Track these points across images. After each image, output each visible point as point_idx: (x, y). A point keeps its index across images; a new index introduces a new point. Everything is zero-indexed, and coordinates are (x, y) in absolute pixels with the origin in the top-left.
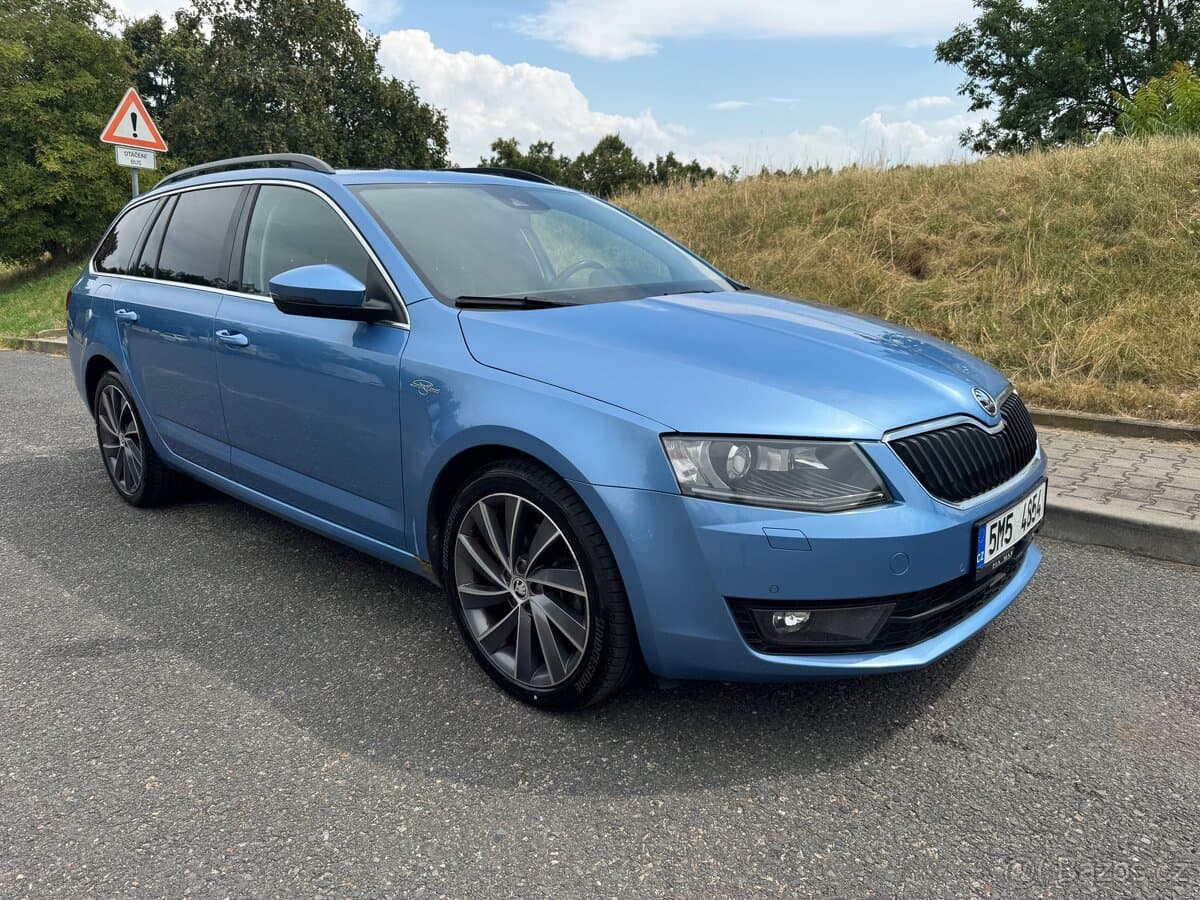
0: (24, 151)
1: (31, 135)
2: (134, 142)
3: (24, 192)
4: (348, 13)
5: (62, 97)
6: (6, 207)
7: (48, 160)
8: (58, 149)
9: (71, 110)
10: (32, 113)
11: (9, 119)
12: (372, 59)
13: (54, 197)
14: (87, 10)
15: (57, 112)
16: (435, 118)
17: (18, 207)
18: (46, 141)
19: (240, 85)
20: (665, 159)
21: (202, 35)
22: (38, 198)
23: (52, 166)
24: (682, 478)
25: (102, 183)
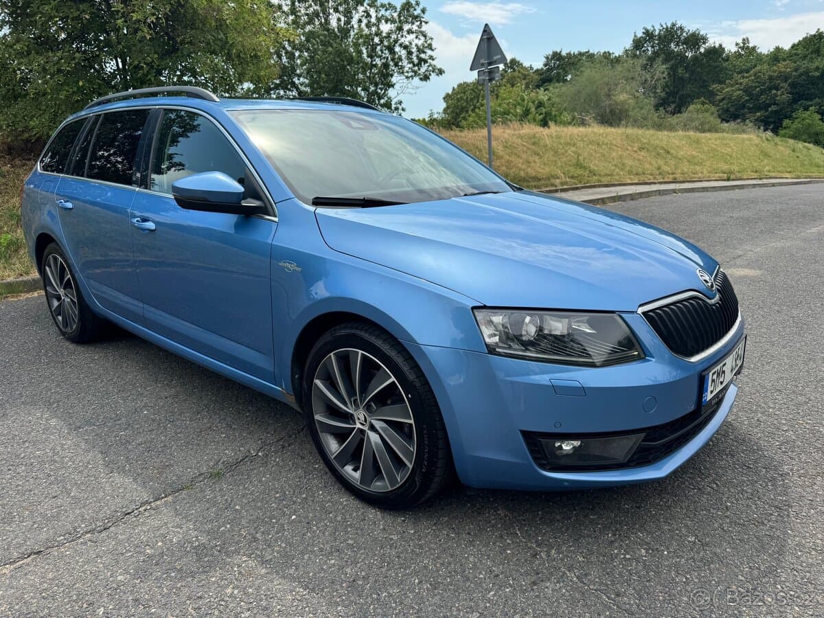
24: (488, 340)
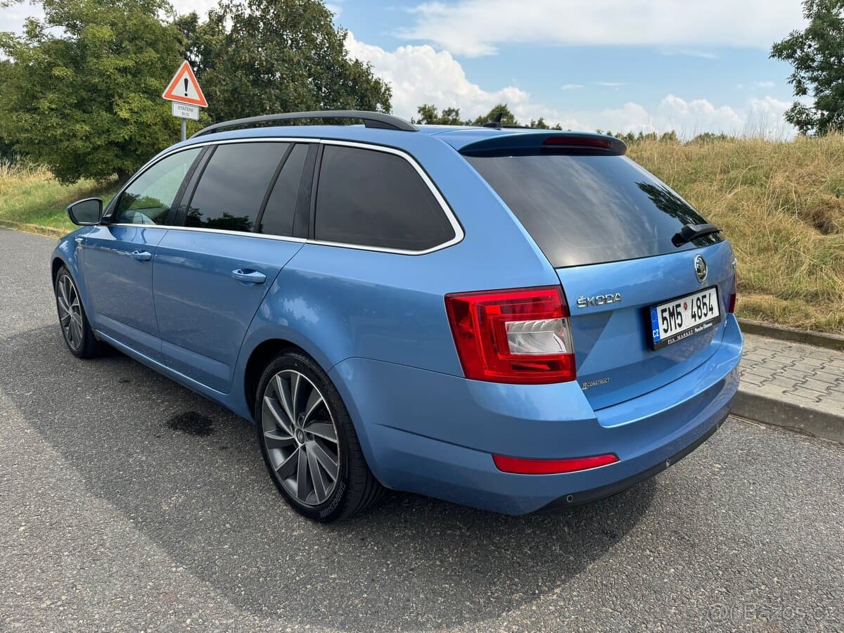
0: (105, 103)
1: (110, 92)
2: (185, 100)
3: (103, 132)
4: (326, 12)
5: (134, 66)
6: (91, 143)
7: (122, 110)
8: (128, 103)
9: (138, 75)
10: (112, 77)
11: (97, 81)
12: (341, 45)
13: (124, 137)
14: (153, 6)
15: (129, 77)
16: (383, 89)
17: (99, 143)
18: (121, 96)
19: (250, 61)
20: (537, 123)
21: (224, 27)
22: (113, 137)
23: (124, 114)
25: (156, 128)
